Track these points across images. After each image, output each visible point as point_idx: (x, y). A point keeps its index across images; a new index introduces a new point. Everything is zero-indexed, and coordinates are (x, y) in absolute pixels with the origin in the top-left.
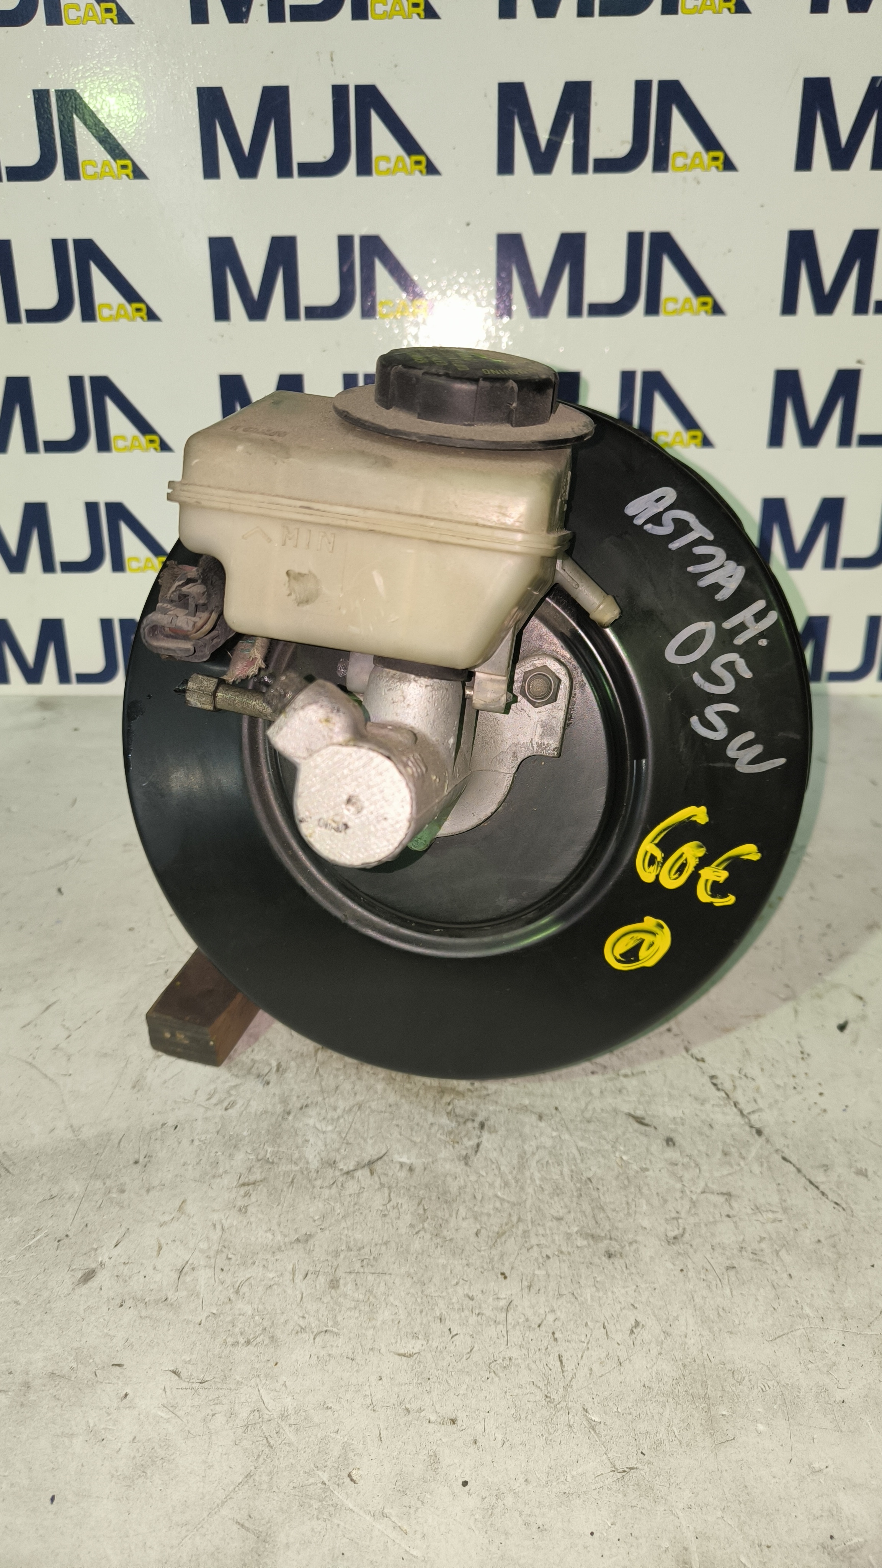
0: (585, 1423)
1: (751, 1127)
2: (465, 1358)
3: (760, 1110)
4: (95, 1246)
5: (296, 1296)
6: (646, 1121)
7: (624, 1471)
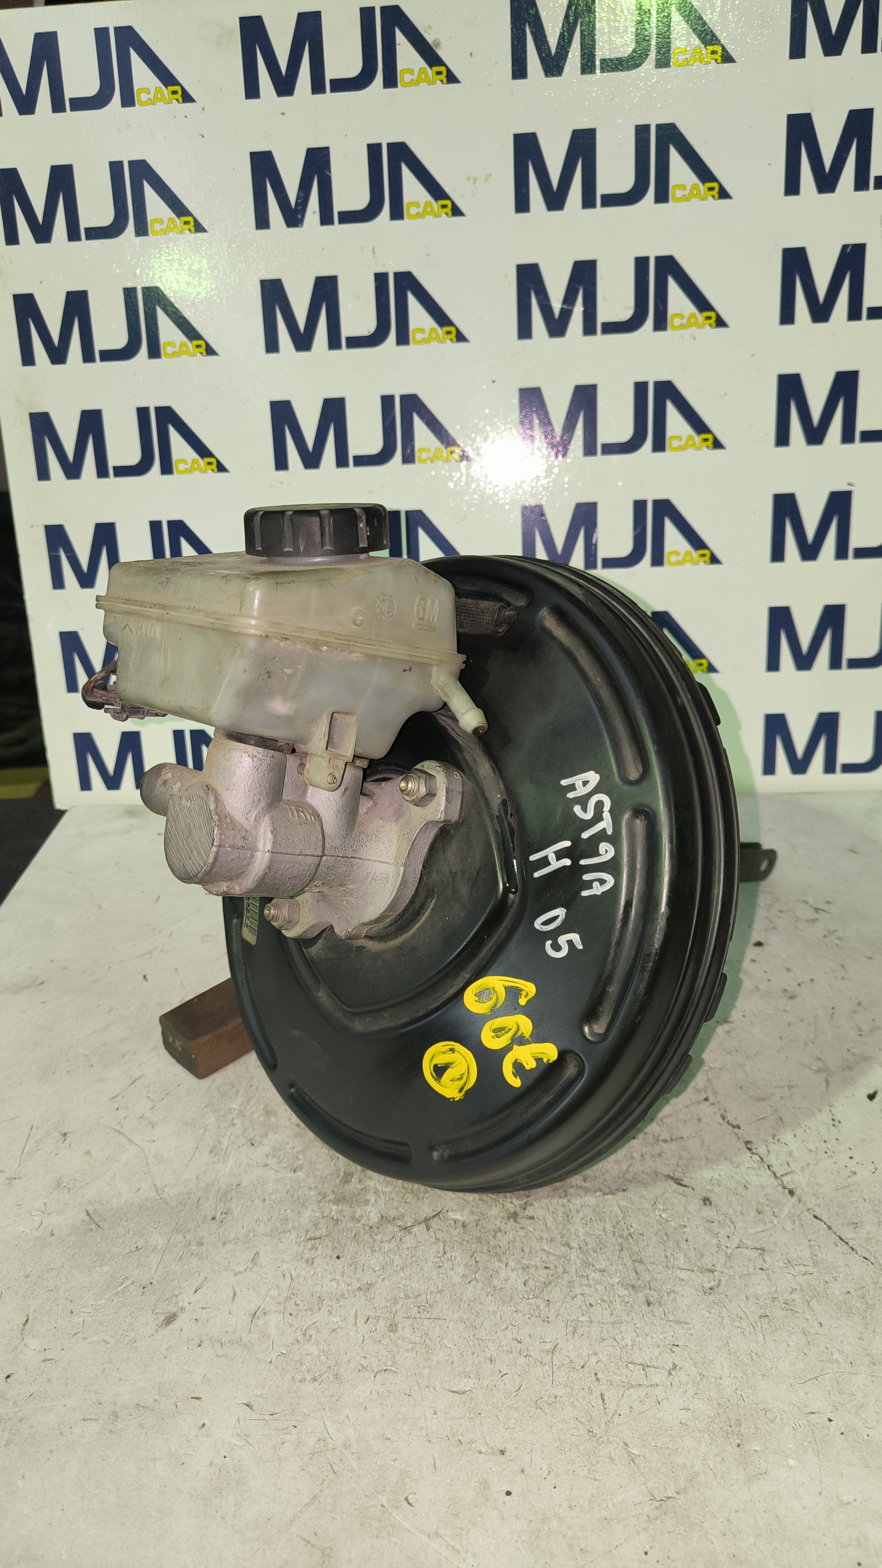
0: (626, 1455)
1: (784, 1188)
2: (513, 1396)
3: (792, 1172)
4: (176, 1293)
5: (358, 1338)
6: (684, 1183)
7: (662, 1500)
